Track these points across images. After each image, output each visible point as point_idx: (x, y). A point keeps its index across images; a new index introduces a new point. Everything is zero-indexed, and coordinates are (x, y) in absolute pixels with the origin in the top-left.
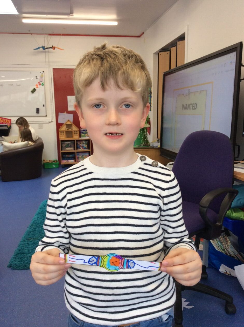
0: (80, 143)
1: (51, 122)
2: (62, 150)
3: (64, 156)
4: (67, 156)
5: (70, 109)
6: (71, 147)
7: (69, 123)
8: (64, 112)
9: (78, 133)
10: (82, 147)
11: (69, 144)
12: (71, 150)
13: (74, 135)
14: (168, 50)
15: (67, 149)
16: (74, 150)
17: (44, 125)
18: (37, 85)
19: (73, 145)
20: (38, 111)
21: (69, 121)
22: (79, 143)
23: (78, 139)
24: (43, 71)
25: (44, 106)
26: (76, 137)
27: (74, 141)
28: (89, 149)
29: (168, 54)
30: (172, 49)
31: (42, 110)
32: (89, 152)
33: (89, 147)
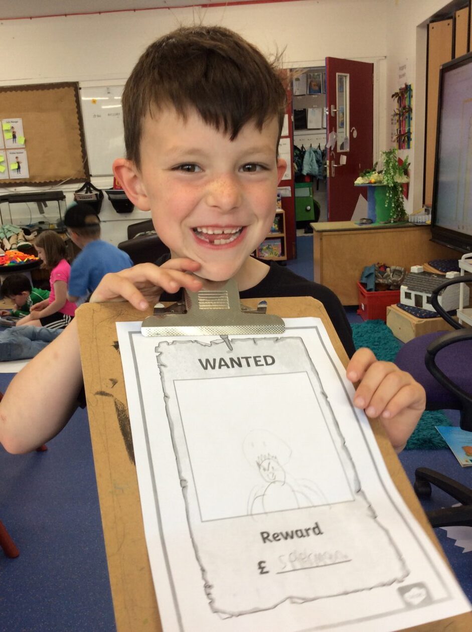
14: (450, 16)
28: (282, 232)
29: (449, 24)
30: (458, 13)
32: (282, 238)
33: (281, 229)
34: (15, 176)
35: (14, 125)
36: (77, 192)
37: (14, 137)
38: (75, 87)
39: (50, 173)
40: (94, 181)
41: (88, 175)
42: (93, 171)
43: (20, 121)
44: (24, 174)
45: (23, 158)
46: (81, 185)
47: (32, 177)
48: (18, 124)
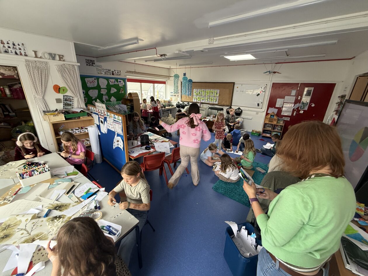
0: (277, 127)
1: (264, 112)
2: (264, 128)
3: (265, 131)
4: (266, 132)
5: (276, 106)
6: (270, 127)
7: (272, 114)
8: (272, 108)
9: (277, 120)
10: (277, 129)
11: (269, 126)
12: (270, 129)
13: (273, 121)
15: (267, 128)
16: (272, 129)
17: (259, 113)
18: (261, 92)
19: (271, 127)
20: (258, 105)
21: (273, 113)
22: (275, 126)
23: (276, 124)
24: (266, 85)
25: (262, 103)
26: (275, 123)
27: (273, 125)
28: (282, 130)
29: (367, 78)
31: (260, 104)
32: (281, 133)
33: (281, 130)
34: (215, 103)
35: (217, 91)
36: (227, 109)
37: (217, 94)
38: (234, 83)
39: (223, 103)
40: (232, 107)
41: (231, 105)
42: (232, 104)
43: (219, 90)
44: (217, 103)
45: (218, 98)
46: (229, 107)
47: (218, 104)
48: (218, 91)
